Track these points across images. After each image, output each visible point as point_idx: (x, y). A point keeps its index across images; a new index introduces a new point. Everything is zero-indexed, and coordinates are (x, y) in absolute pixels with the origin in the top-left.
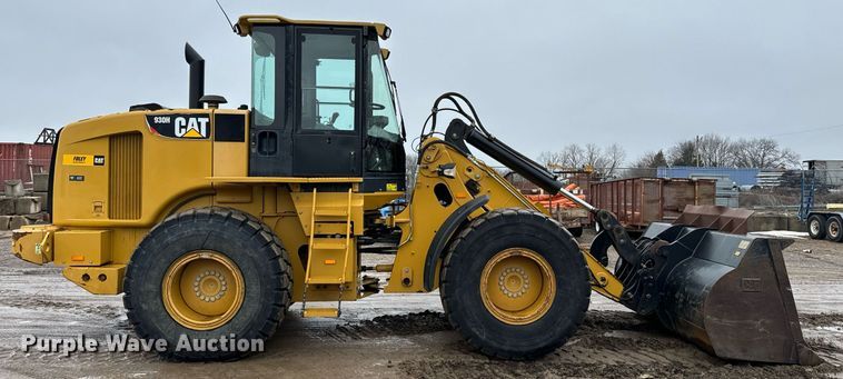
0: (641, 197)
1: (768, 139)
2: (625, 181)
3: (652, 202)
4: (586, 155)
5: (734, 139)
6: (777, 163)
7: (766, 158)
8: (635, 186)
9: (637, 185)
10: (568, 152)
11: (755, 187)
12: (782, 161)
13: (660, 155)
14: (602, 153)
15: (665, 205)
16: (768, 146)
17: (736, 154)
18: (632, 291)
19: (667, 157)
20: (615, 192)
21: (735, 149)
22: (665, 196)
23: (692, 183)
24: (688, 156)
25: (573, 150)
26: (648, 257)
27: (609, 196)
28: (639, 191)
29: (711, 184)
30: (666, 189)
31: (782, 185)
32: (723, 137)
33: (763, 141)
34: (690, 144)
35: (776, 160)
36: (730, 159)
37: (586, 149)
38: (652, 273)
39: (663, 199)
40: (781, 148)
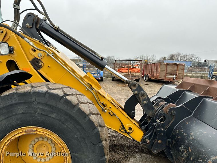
0: (159, 69)
1: (193, 54)
2: (154, 64)
3: (163, 71)
4: (146, 57)
5: (184, 54)
6: (195, 60)
7: (192, 59)
8: (157, 66)
9: (158, 65)
10: (141, 56)
11: (191, 67)
12: (196, 60)
13: (165, 57)
14: (150, 57)
15: (167, 72)
16: (193, 56)
17: (184, 58)
18: (149, 138)
19: (166, 58)
20: (151, 67)
21: (184, 57)
22: (167, 69)
23: (177, 65)
24: (172, 58)
25: (143, 56)
26: (161, 115)
27: (149, 68)
28: (159, 67)
29: (183, 65)
30: (168, 67)
31: (198, 66)
32: (181, 53)
33: (192, 55)
34: (173, 55)
35: (195, 59)
36: (183, 59)
37: (146, 56)
38: (163, 126)
39: (166, 70)
40: (196, 56)
